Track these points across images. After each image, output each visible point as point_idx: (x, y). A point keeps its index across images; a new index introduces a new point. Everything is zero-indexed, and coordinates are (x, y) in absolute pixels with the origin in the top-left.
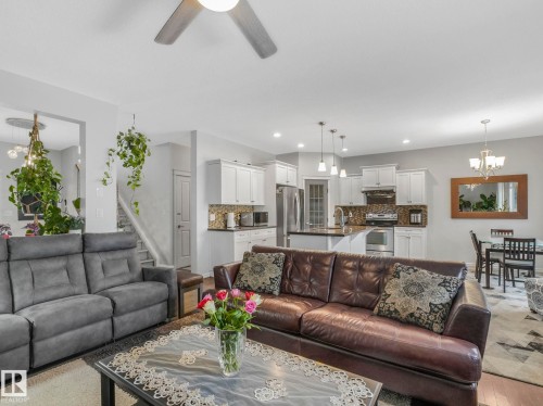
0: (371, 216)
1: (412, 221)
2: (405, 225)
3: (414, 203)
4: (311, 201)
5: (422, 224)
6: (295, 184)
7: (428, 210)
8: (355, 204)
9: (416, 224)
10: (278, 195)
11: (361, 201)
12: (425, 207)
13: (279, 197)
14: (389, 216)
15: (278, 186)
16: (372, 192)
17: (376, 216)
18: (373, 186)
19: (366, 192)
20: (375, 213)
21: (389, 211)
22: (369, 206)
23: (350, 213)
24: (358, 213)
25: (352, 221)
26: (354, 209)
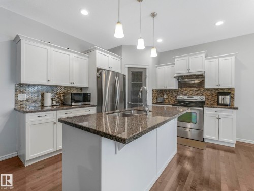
0: (181, 97)
1: (221, 102)
2: (212, 106)
3: (222, 86)
4: (133, 84)
5: (230, 106)
6: (119, 71)
7: (236, 93)
8: (168, 88)
9: (225, 106)
10: (97, 78)
11: (174, 85)
12: (232, 89)
13: (99, 79)
14: (197, 98)
15: (98, 70)
16: (183, 77)
17: (186, 97)
18: (183, 72)
19: (177, 78)
20: (185, 95)
21: (197, 94)
22: (180, 89)
23: (165, 95)
24: (171, 95)
25: (167, 101)
26: (168, 92)
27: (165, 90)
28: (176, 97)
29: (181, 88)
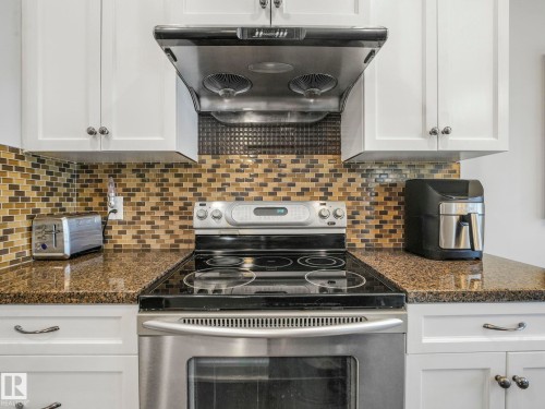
0: (218, 213)
14: (305, 215)
17: (244, 213)
20: (239, 197)
21: (305, 191)
22: (209, 161)
23: (116, 201)
24: (154, 200)
25: (127, 240)
26: (132, 181)
27: (117, 167)
28: (185, 212)
29: (216, 153)
